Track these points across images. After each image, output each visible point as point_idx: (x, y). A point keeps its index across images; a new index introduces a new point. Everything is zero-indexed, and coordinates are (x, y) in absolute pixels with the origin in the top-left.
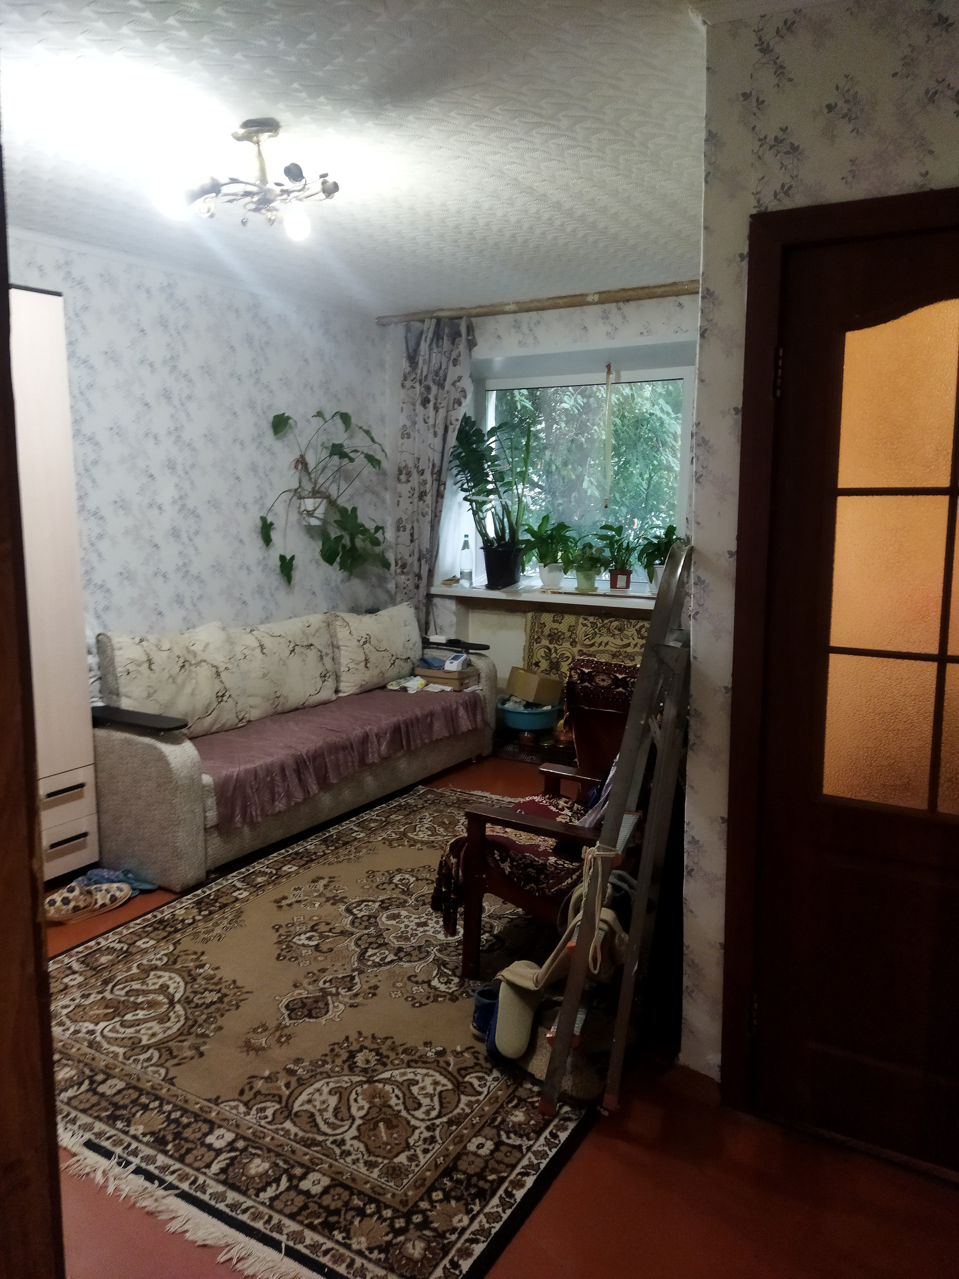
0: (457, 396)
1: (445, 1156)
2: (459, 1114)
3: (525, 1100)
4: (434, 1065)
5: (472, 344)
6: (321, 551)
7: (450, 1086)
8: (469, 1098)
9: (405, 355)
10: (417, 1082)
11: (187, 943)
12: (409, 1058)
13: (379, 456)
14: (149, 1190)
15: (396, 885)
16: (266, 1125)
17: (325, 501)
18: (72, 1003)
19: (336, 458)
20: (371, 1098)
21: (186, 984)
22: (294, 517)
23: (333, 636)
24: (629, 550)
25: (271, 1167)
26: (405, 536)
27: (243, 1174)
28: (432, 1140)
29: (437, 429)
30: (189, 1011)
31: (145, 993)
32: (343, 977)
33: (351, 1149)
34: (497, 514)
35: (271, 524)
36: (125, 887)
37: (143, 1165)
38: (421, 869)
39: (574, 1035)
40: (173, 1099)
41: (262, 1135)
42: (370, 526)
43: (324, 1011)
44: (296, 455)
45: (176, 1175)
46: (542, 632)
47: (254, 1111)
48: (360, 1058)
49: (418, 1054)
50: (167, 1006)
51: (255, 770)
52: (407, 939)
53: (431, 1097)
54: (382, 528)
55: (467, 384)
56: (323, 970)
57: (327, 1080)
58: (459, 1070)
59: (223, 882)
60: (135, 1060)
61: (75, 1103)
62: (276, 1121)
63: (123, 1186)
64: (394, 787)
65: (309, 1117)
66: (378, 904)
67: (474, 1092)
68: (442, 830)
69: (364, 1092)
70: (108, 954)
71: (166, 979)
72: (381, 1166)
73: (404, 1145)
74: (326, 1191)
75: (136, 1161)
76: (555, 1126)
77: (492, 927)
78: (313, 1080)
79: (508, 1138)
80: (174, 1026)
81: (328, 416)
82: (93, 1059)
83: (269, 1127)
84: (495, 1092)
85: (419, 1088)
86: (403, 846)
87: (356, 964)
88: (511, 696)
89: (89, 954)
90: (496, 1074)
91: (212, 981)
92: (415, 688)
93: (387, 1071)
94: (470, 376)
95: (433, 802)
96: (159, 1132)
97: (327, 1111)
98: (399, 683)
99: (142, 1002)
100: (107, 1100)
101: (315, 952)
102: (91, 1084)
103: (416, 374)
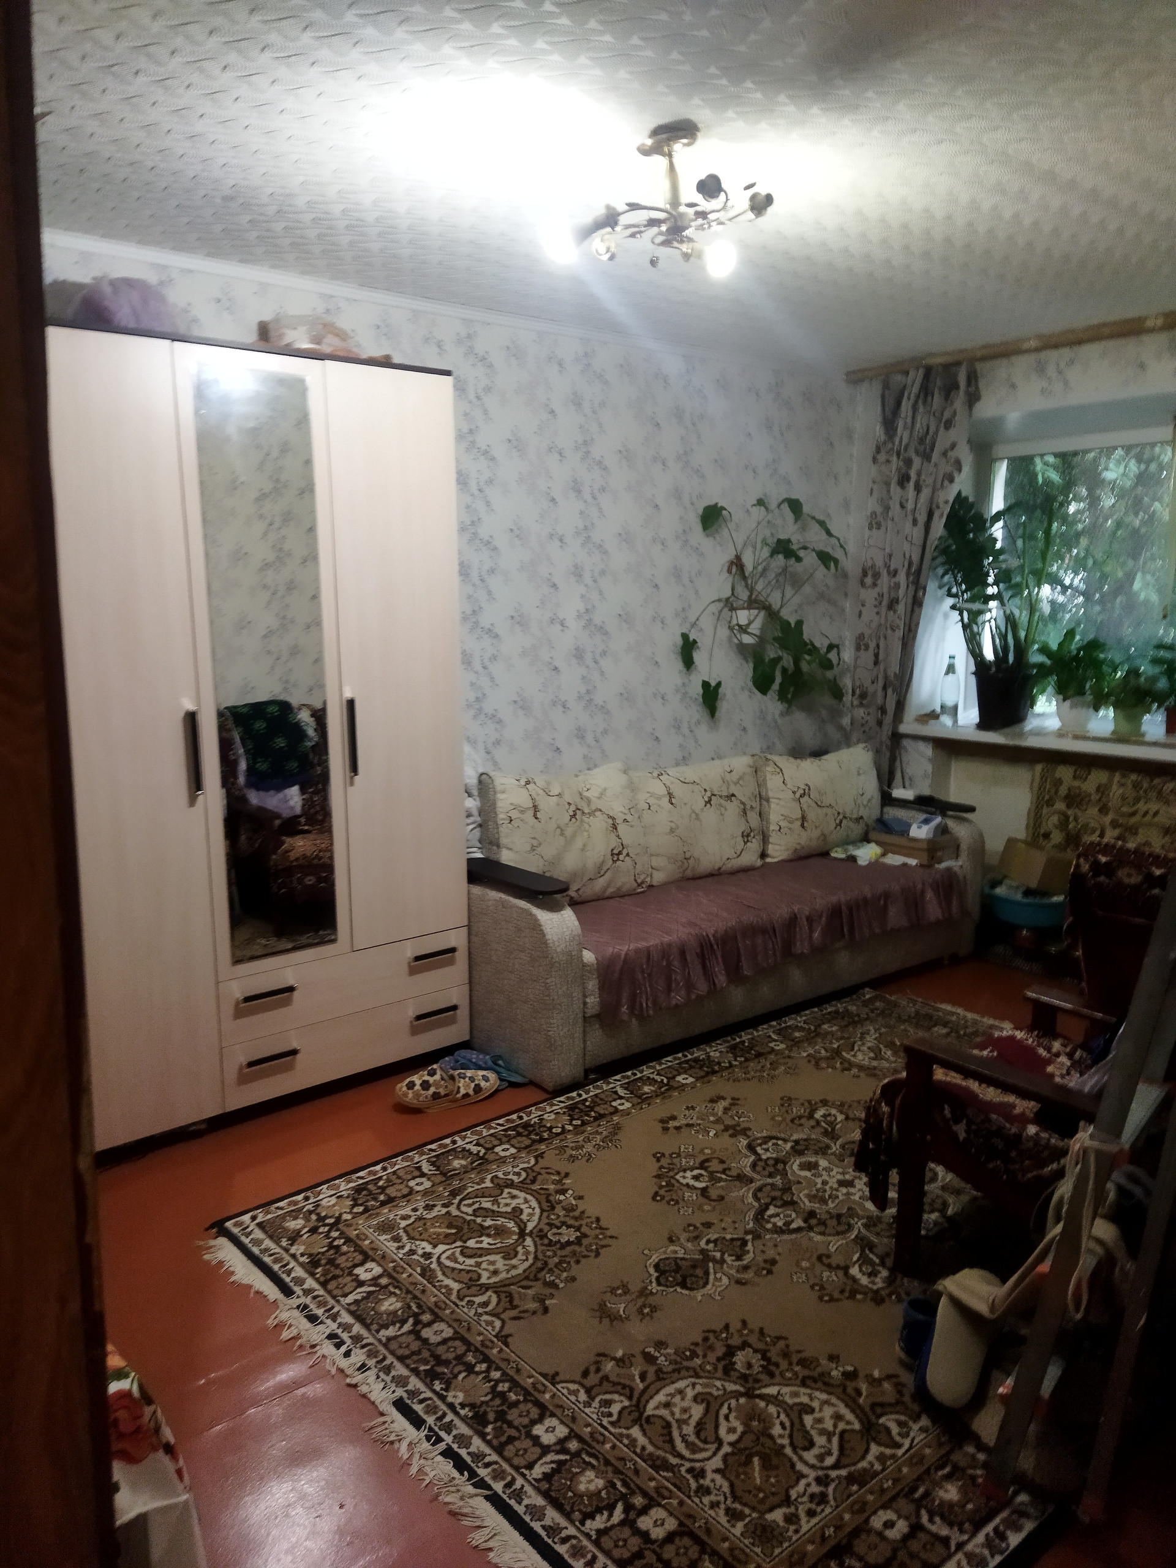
0: (949, 469)
1: (837, 1528)
2: (864, 1470)
3: (963, 1470)
4: (838, 1390)
5: (973, 398)
6: (753, 676)
7: (857, 1426)
8: (882, 1449)
9: (880, 419)
10: (813, 1410)
11: (552, 1160)
12: (806, 1372)
13: (838, 554)
14: (456, 1482)
15: (818, 1122)
16: (609, 1426)
17: (762, 614)
18: (413, 1214)
19: (780, 558)
20: (750, 1416)
21: (542, 1211)
22: (723, 633)
23: (761, 784)
25: (606, 1488)
26: (867, 657)
27: (570, 1488)
28: (822, 1499)
29: (917, 515)
30: (540, 1248)
31: (494, 1214)
32: (732, 1240)
33: (712, 1485)
34: (998, 628)
35: (695, 642)
36: (492, 1076)
37: (455, 1446)
38: (854, 1104)
39: (1038, 1398)
40: (503, 1365)
41: (601, 1438)
42: (821, 643)
43: (701, 1283)
44: (730, 555)
45: (490, 1469)
46: (1056, 792)
47: (596, 1404)
48: (740, 1359)
49: (819, 1370)
50: (515, 1237)
51: (648, 950)
52: (823, 1201)
53: (829, 1435)
54: (837, 646)
55: (966, 455)
56: (708, 1225)
57: (693, 1380)
58: (873, 1406)
59: (602, 1087)
60: (469, 1301)
61: (393, 1345)
62: (622, 1423)
63: (427, 1469)
65: (663, 1428)
66: (789, 1145)
67: (888, 1442)
68: (889, 1053)
69: (739, 1407)
70: (463, 1158)
71: (521, 1201)
72: (747, 1520)
73: (782, 1496)
74: (670, 1538)
75: (448, 1439)
76: (1003, 1521)
77: (945, 1205)
78: (676, 1375)
79: (931, 1520)
80: (521, 1265)
81: (773, 505)
82: (423, 1291)
83: (612, 1430)
84: (922, 1448)
85: (814, 1419)
86: (834, 1068)
87: (751, 1225)
88: (1005, 877)
89: (442, 1154)
90: (924, 1421)
91: (571, 1214)
92: (868, 858)
93: (774, 1385)
94: (969, 442)
95: (882, 1013)
96: (481, 1406)
97: (688, 1425)
98: (846, 851)
99: (490, 1227)
100: (429, 1350)
101: (700, 1198)
102: (415, 1324)
103: (894, 444)
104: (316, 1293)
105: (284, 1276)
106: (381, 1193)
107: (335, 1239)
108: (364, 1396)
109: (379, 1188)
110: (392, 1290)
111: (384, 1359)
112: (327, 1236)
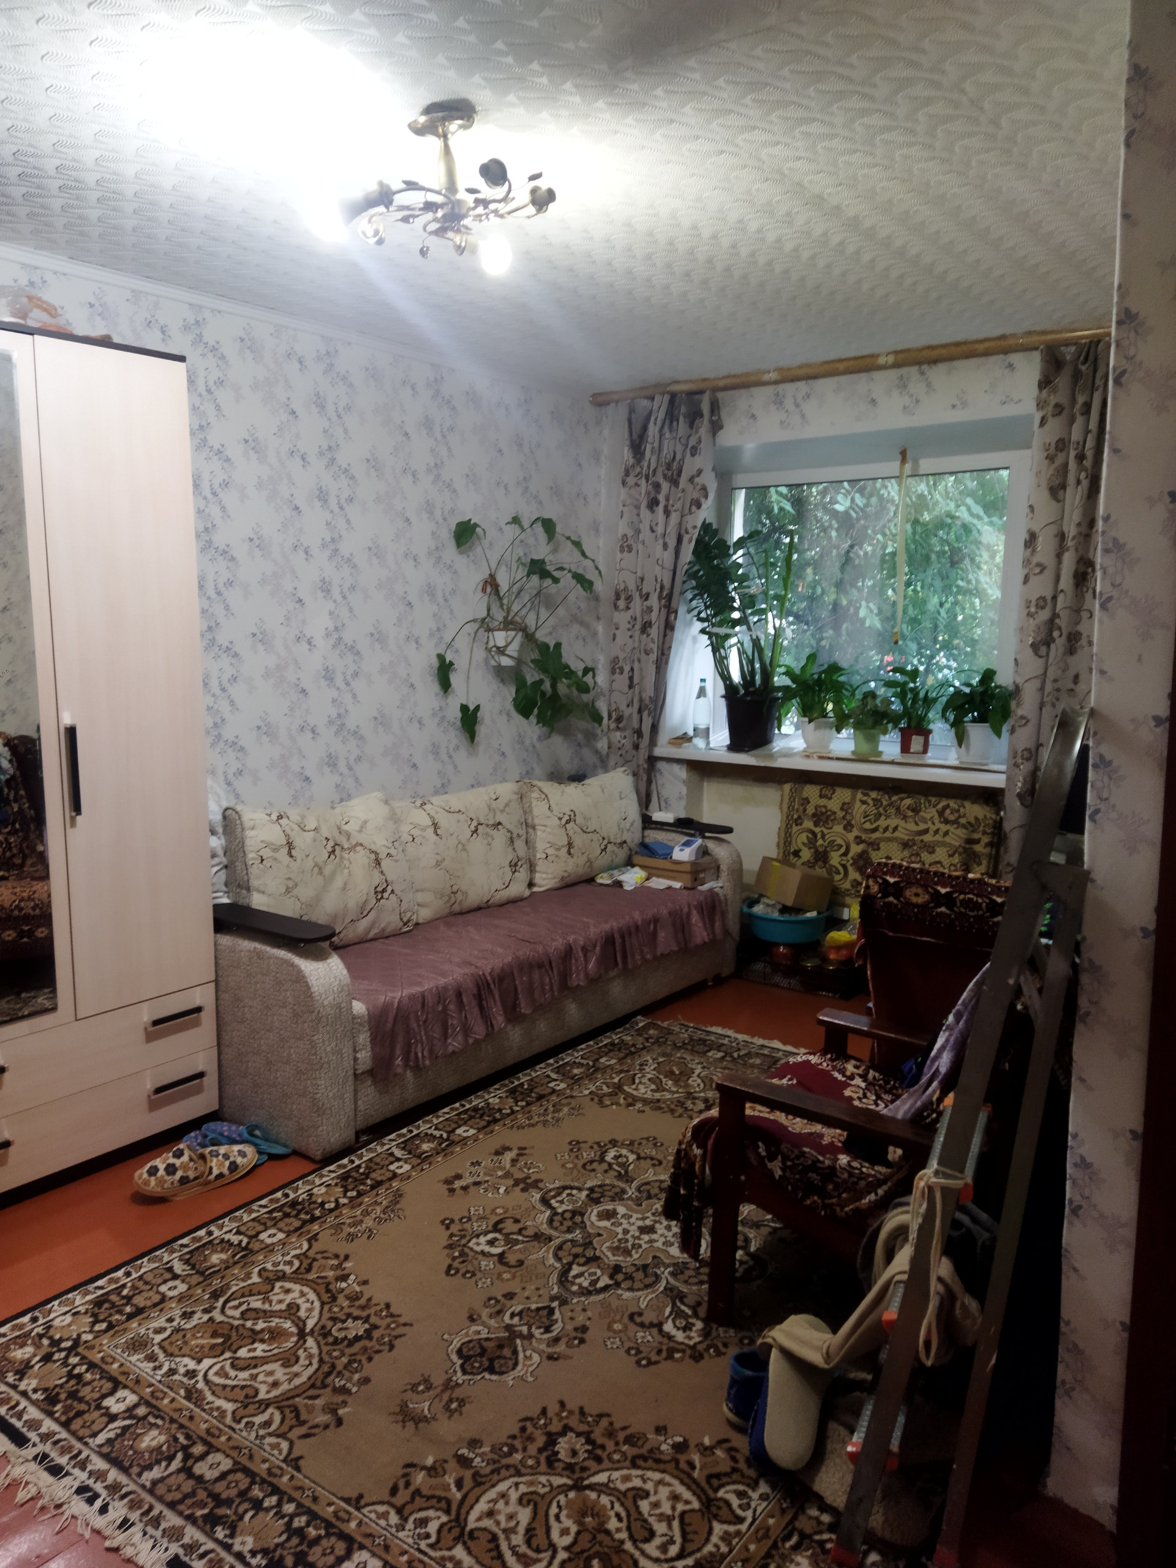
0: (696, 495)
2: (711, 1554)
3: (810, 1537)
4: (671, 1467)
5: (716, 427)
6: (514, 700)
7: (696, 1505)
8: (725, 1527)
9: (628, 443)
10: (647, 1495)
11: (327, 1241)
12: (635, 1451)
13: (591, 575)
15: (610, 1165)
16: (428, 1550)
17: (520, 634)
18: (168, 1325)
19: (535, 579)
20: (582, 1512)
21: (323, 1304)
22: (480, 654)
23: (527, 811)
24: (928, 702)
26: (622, 681)
29: (667, 540)
30: (325, 1349)
31: (266, 1315)
32: (538, 1309)
34: (745, 652)
35: (451, 664)
36: (249, 1150)
38: (644, 1142)
39: (890, 1452)
40: (296, 1495)
42: (577, 667)
43: (510, 1363)
44: (485, 574)
46: (805, 810)
47: (410, 1525)
48: (563, 1446)
49: (647, 1447)
50: (295, 1339)
51: (424, 992)
52: (627, 1252)
53: (669, 1520)
54: (593, 670)
55: (710, 480)
56: (510, 1296)
57: (515, 1479)
58: (710, 1477)
59: (376, 1150)
60: (247, 1423)
61: (161, 1490)
62: (442, 1543)
64: (606, 1018)
65: (489, 1542)
66: (584, 1194)
67: (731, 1518)
68: (670, 1083)
69: (569, 1503)
70: (222, 1251)
71: (296, 1294)
77: (748, 1240)
78: (495, 1477)
80: (304, 1371)
81: (526, 524)
82: (191, 1418)
83: (432, 1553)
84: (764, 1520)
85: (651, 1504)
86: (618, 1104)
87: (556, 1290)
88: (762, 896)
89: (197, 1249)
90: (764, 1488)
91: (357, 1303)
92: (633, 882)
93: (603, 1471)
94: (714, 469)
95: (657, 1041)
96: (275, 1550)
97: (516, 1533)
98: (611, 876)
99: (263, 1330)
100: (205, 1489)
101: (498, 1265)
102: (185, 1460)
103: (642, 468)
104: (57, 1437)
105: (14, 1421)
106: (126, 1304)
107: (74, 1366)
108: (129, 1561)
109: (123, 1297)
110: (152, 1420)
111: (151, 1508)
112: (65, 1363)
